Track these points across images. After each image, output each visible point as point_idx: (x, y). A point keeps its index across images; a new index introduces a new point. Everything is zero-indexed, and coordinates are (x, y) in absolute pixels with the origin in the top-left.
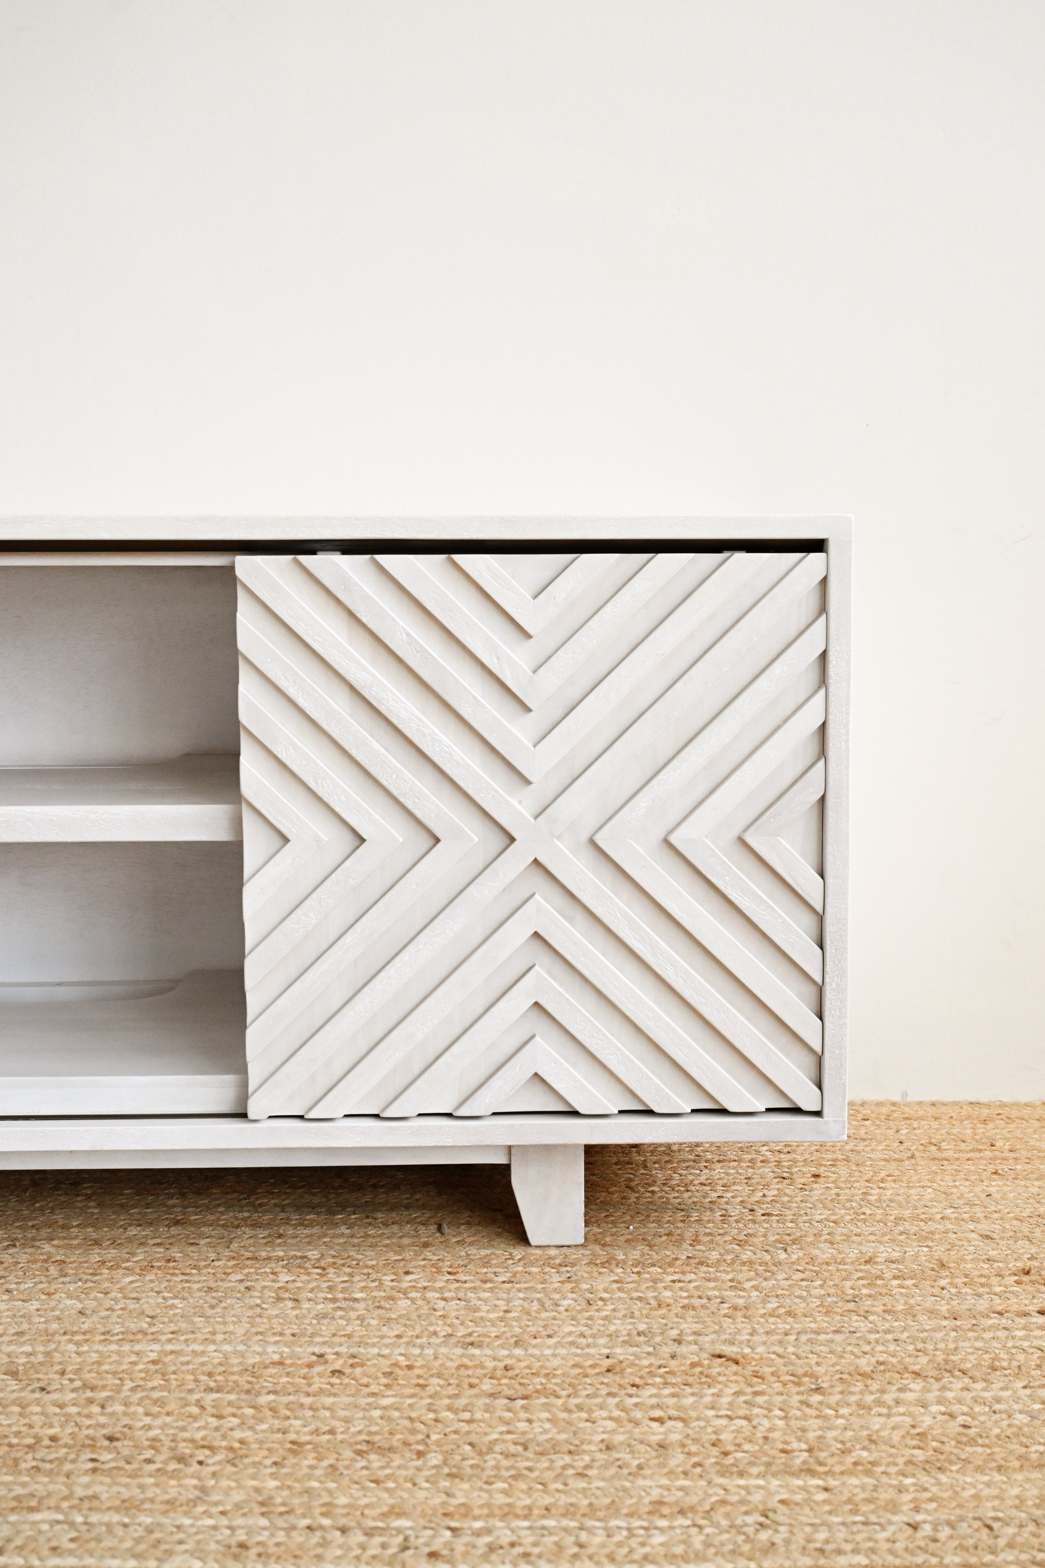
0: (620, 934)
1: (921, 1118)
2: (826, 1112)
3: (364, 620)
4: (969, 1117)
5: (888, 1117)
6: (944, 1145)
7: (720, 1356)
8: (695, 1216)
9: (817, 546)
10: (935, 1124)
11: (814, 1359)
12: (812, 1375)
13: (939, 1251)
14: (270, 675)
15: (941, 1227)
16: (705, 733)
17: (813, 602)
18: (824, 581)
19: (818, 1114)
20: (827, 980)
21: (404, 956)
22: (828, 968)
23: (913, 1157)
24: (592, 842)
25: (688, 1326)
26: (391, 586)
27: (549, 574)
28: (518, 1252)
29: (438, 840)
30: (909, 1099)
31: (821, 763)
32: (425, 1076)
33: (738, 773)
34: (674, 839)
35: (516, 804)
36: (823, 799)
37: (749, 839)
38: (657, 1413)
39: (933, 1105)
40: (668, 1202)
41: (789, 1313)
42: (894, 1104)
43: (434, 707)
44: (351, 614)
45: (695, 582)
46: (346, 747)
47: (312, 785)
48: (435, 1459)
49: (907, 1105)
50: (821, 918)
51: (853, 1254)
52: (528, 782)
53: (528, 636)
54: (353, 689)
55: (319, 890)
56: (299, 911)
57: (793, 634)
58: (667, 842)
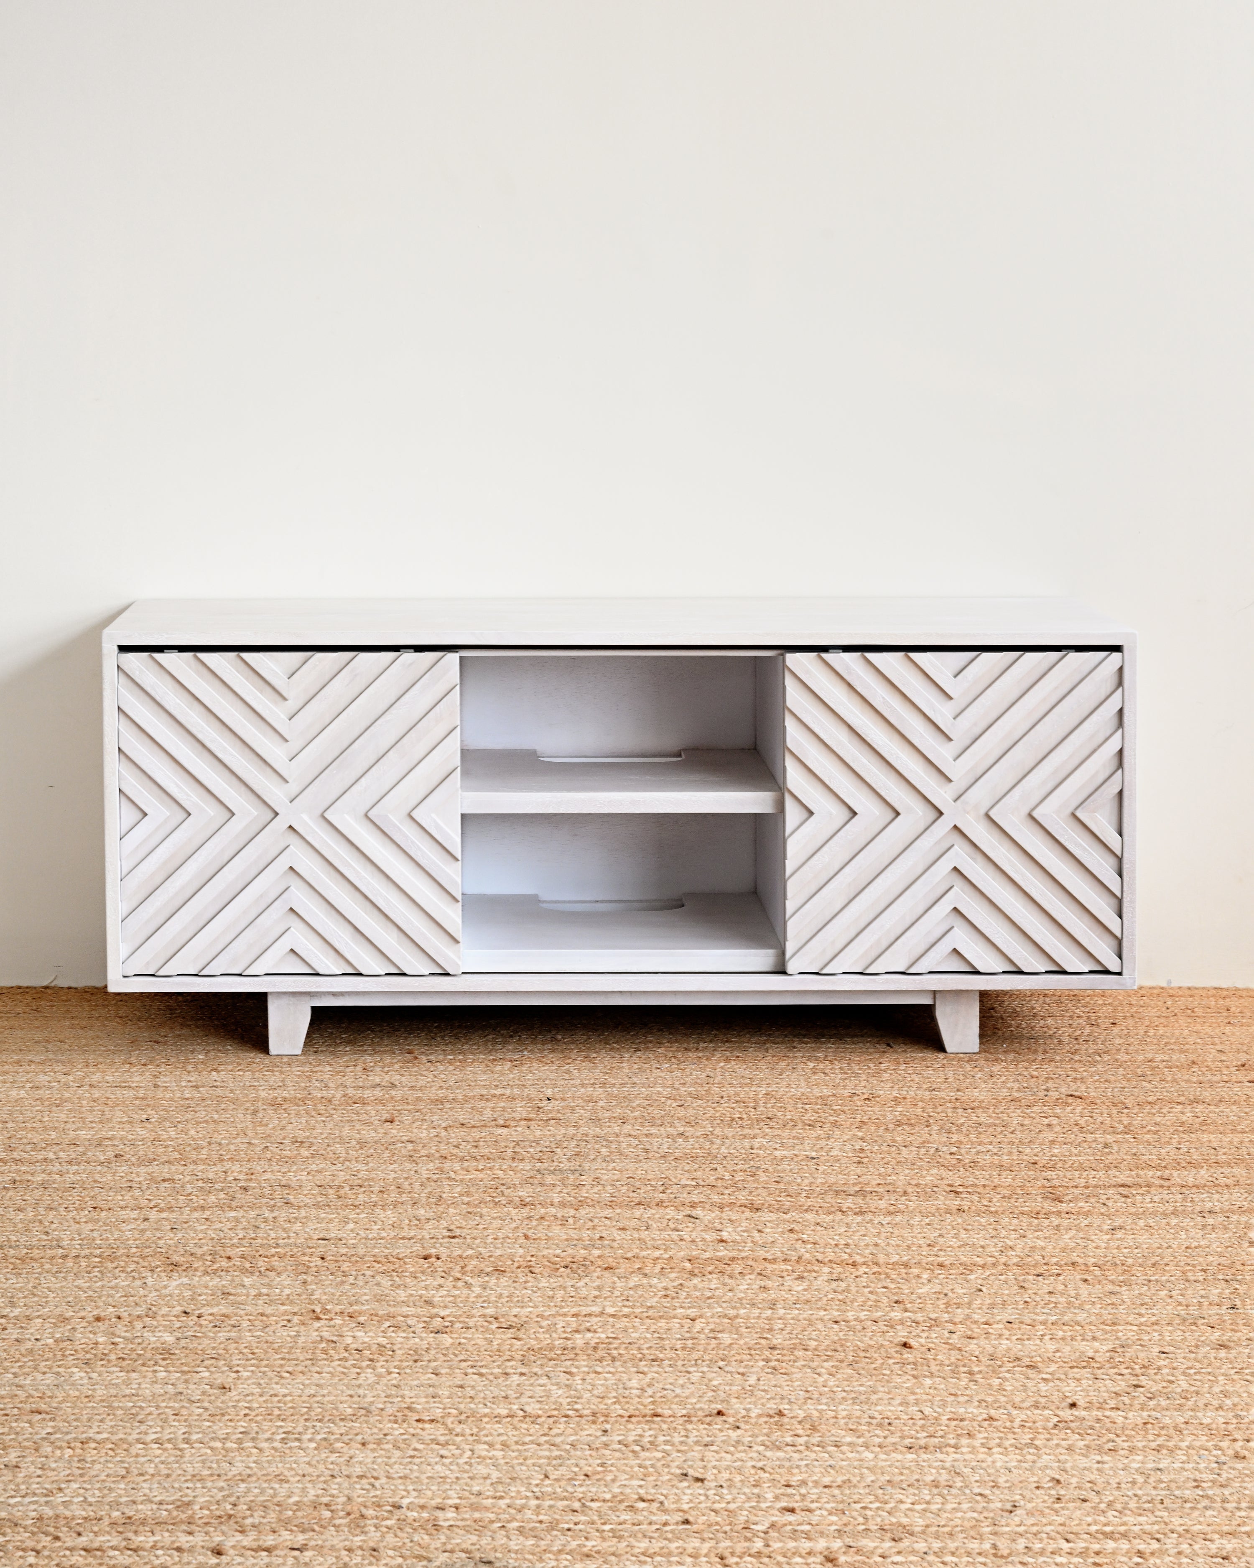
0: (1004, 868)
1: (1181, 996)
2: (1124, 972)
3: (859, 690)
4: (1213, 996)
5: (1158, 995)
6: (1196, 1010)
7: (1072, 1096)
8: (1041, 1041)
9: (1117, 649)
10: (1191, 999)
11: (1123, 1098)
12: (1122, 1103)
13: (1193, 1057)
14: (804, 720)
15: (1193, 1047)
16: (1052, 754)
17: (1114, 681)
18: (1121, 669)
19: (1120, 974)
20: (1124, 895)
21: (879, 880)
22: (1125, 889)
23: (1176, 1015)
24: (987, 816)
25: (1050, 1084)
26: (873, 671)
27: (963, 664)
28: (941, 1055)
29: (898, 814)
30: (1172, 985)
31: (1120, 771)
32: (890, 949)
33: (1072, 776)
34: (1035, 814)
35: (943, 793)
36: (1121, 793)
37: (1079, 814)
38: (1043, 1115)
39: (1189, 989)
40: (1023, 1035)
41: (1107, 1081)
42: (1162, 988)
43: (896, 737)
44: (850, 685)
45: (1047, 668)
46: (847, 761)
47: (828, 782)
48: (935, 1127)
49: (1171, 988)
50: (1120, 860)
51: (1140, 1058)
52: (950, 781)
53: (951, 698)
54: (850, 727)
55: (830, 842)
56: (819, 854)
57: (1103, 697)
58: (1031, 816)
